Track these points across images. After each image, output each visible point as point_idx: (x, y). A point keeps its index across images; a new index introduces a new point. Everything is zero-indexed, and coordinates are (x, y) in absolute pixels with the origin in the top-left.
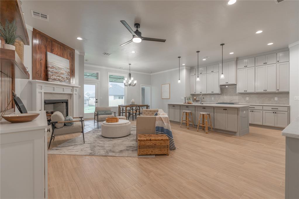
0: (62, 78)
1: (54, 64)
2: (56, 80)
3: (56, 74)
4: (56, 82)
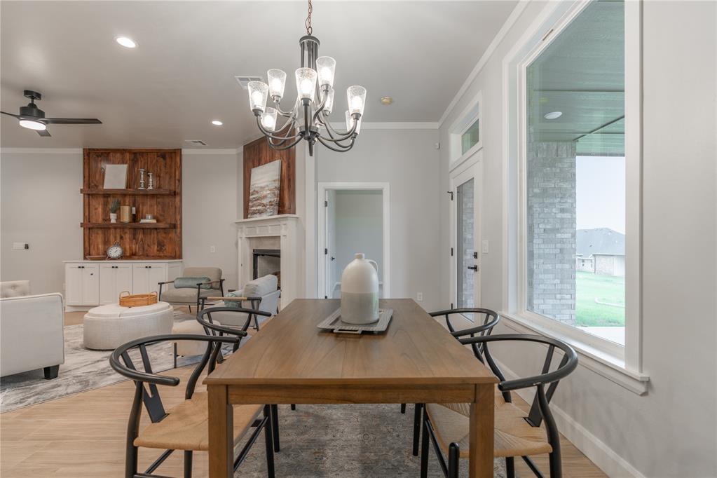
0: (264, 205)
1: (257, 186)
2: (255, 213)
3: (257, 202)
4: (254, 218)
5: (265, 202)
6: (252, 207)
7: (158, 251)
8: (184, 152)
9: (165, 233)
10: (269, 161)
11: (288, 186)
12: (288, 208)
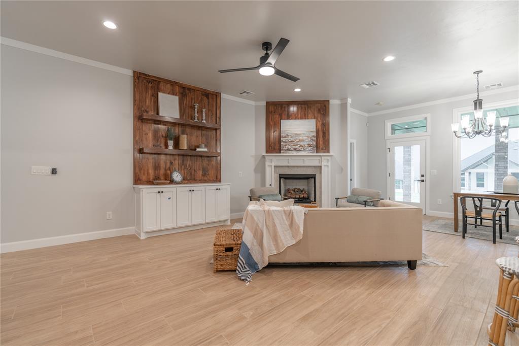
0: (301, 146)
1: (289, 132)
2: (290, 150)
3: (292, 143)
4: (290, 153)
5: (302, 143)
6: (285, 146)
7: (202, 175)
8: (223, 96)
9: (208, 160)
10: (301, 118)
11: (323, 137)
12: (322, 149)
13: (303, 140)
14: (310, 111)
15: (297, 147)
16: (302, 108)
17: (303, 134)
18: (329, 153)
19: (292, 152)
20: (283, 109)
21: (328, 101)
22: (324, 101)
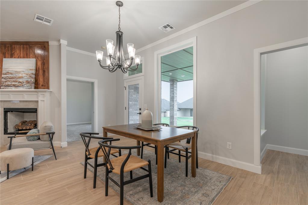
0: (20, 82)
1: (10, 69)
2: (9, 86)
3: (11, 79)
4: (9, 89)
5: (21, 80)
6: (5, 82)
10: (24, 57)
11: (43, 75)
12: (42, 86)
13: (22, 77)
14: (31, 51)
15: (16, 83)
16: (23, 48)
17: (23, 72)
18: (49, 89)
19: (11, 87)
20: (7, 48)
21: (48, 42)
22: (44, 42)
